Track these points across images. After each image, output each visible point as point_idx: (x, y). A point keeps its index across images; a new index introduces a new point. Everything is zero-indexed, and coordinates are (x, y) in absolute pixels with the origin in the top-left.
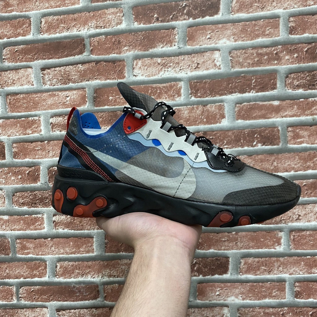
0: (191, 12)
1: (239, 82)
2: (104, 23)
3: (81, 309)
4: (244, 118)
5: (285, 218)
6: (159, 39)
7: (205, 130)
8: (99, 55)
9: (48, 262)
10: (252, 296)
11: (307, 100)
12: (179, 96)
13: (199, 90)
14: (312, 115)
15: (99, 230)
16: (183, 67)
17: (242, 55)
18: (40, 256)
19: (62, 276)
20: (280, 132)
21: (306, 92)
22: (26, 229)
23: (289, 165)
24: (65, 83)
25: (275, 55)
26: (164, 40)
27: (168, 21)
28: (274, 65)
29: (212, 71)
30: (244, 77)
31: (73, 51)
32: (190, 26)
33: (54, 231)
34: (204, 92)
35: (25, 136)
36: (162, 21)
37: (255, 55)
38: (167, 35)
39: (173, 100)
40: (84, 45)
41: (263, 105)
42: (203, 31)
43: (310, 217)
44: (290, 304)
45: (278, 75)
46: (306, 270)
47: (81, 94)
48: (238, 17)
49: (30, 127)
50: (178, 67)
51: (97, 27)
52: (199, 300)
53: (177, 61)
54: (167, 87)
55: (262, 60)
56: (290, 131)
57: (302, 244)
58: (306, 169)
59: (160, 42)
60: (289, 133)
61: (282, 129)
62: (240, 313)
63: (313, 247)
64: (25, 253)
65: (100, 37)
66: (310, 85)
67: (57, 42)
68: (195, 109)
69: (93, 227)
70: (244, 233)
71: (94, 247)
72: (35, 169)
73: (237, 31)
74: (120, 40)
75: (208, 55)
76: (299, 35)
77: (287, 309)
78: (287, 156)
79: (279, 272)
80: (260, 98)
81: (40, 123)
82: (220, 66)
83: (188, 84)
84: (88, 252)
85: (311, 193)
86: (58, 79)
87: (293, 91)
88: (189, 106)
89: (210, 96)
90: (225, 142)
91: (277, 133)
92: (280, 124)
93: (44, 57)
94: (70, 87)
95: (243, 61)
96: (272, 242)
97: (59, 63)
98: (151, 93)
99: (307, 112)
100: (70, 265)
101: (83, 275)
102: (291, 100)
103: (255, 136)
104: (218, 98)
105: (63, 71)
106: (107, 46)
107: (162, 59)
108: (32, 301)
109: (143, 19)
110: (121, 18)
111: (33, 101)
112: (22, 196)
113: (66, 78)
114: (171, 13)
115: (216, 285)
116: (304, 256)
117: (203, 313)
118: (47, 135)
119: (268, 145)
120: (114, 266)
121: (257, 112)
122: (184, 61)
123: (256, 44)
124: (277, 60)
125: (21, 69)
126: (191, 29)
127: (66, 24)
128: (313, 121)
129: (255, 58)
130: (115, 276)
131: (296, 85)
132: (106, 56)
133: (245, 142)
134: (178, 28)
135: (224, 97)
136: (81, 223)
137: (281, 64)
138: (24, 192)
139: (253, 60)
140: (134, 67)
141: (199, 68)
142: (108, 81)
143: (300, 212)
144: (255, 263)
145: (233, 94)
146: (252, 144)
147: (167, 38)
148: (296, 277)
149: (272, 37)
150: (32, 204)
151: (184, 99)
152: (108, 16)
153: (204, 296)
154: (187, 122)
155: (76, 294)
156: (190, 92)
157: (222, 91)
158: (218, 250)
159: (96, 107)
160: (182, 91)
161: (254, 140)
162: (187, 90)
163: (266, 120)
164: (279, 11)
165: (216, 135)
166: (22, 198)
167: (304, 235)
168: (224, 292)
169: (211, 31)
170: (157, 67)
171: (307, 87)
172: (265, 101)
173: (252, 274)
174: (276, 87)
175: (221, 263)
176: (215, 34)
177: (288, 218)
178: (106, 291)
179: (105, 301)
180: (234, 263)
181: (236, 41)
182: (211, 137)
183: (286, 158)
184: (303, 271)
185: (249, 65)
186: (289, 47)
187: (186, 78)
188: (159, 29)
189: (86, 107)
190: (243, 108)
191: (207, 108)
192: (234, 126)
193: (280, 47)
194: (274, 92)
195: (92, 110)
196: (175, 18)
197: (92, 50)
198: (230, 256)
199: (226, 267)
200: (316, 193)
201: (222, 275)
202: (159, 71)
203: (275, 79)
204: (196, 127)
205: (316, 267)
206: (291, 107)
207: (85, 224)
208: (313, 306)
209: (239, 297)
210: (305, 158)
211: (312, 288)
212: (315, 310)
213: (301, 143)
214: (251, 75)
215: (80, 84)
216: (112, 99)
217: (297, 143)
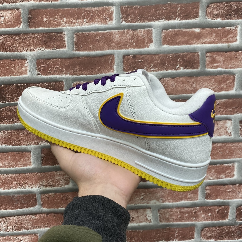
1: (165, 9)
3: (20, 215)
4: (169, 43)
7: (135, 54)
10: (170, 199)
11: (224, 29)
12: (111, 20)
13: (129, 15)
14: (227, 42)
15: (36, 145)
19: (1, 187)
20: (200, 57)
21: (223, 21)
23: (206, 86)
30: (171, 5)
34: (134, 17)
39: (105, 23)
41: (186, 31)
43: (221, 132)
44: (201, 204)
45: (200, 5)
46: (215, 176)
47: (16, 15)
54: (99, 10)
56: (208, 56)
57: (213, 154)
58: (220, 90)
60: (208, 58)
61: (202, 54)
62: (160, 213)
63: (223, 156)
66: (227, 15)
68: (126, 33)
69: (30, 142)
71: (32, 160)
77: (199, 208)
78: (204, 78)
80: (183, 25)
83: (120, 8)
84: (26, 165)
85: (223, 111)
87: (212, 20)
88: (120, 30)
89: (140, 21)
90: (152, 65)
91: (197, 58)
92: (200, 49)
94: (5, 7)
98: (84, 16)
99: (224, 39)
100: (9, 177)
101: (21, 185)
102: (210, 28)
103: (178, 60)
104: (146, 23)
115: (141, 191)
116: (215, 164)
119: (189, 69)
120: (50, 177)
121: (181, 38)
128: (228, 47)
130: (51, 186)
131: (215, 14)
133: (169, 65)
135: (152, 23)
136: (18, 139)
142: (42, 3)
145: (160, 21)
146: (175, 67)
148: (207, 182)
151: (115, 23)
154: (118, 45)
155: (15, 203)
156: (121, 16)
157: (150, 17)
159: (31, 28)
160: (114, 15)
161: (177, 64)
162: (118, 14)
163: (188, 46)
165: (144, 59)
167: (215, 147)
168: (148, 196)
171: (225, 17)
172: (188, 28)
174: (198, 16)
178: (43, 199)
179: (42, 208)
182: (139, 60)
183: (204, 81)
184: (213, 177)
187: (117, 3)
189: (21, 27)
190: (168, 34)
191: (136, 33)
192: (160, 51)
194: (196, 20)
195: (27, 31)
200: (227, 111)
201: (145, 182)
203: (198, 8)
204: (127, 50)
205: (223, 173)
206: (210, 34)
207: (22, 140)
208: (220, 205)
209: (159, 200)
210: (220, 81)
211: (219, 190)
212: (220, 208)
213: (217, 67)
214: (177, 3)
215: (14, 4)
216: (46, 20)
217: (213, 67)
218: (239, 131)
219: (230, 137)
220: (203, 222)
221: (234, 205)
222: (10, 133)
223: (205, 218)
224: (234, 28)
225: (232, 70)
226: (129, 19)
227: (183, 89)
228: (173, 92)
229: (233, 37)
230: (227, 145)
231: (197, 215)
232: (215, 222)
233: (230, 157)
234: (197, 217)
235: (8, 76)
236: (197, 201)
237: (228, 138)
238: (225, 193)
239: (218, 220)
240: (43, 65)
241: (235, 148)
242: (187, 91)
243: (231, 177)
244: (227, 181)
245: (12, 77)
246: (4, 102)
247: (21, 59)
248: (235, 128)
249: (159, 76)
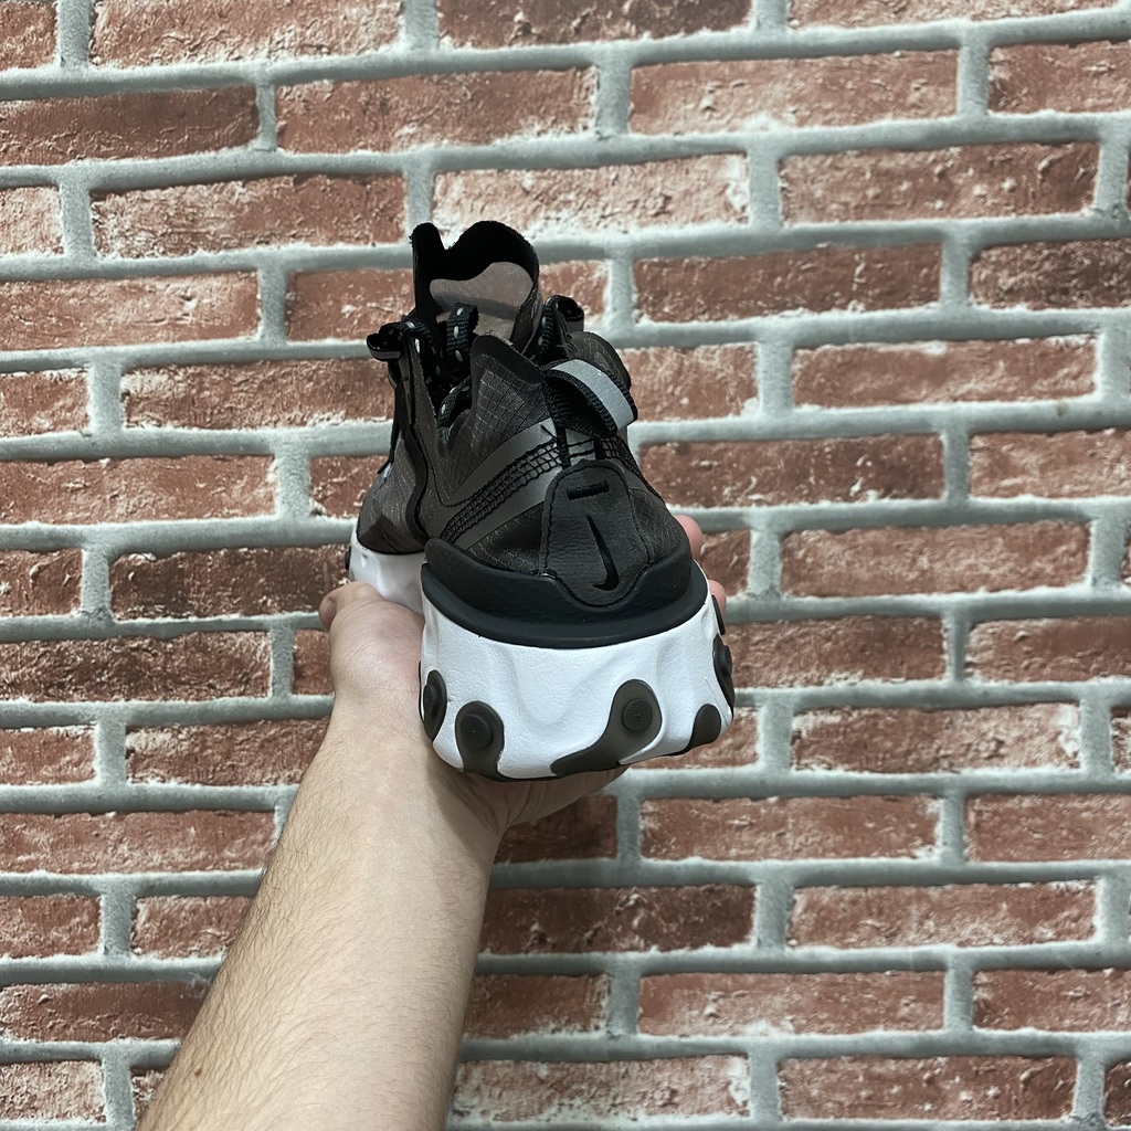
0: (649, 12)
1: (807, 270)
2: (330, 36)
4: (822, 399)
5: (950, 752)
6: (529, 104)
7: (685, 438)
8: (310, 149)
9: (103, 897)
10: (828, 1019)
11: (1043, 342)
12: (598, 312)
13: (667, 294)
14: (1056, 394)
16: (613, 207)
17: (824, 173)
18: (76, 876)
19: (155, 948)
20: (946, 451)
21: (1038, 313)
22: (22, 777)
23: (970, 567)
24: (180, 249)
25: (936, 180)
26: (548, 107)
27: (564, 40)
28: (933, 216)
29: (715, 227)
30: (828, 255)
31: (214, 129)
32: (643, 62)
33: (130, 786)
34: (685, 302)
35: (27, 438)
36: (541, 39)
37: (868, 175)
38: (559, 90)
40: (254, 111)
41: (890, 354)
42: (686, 83)
43: (1034, 749)
44: (957, 1045)
45: (944, 253)
46: (1013, 929)
47: (238, 292)
48: (814, 37)
49: (45, 406)
50: (596, 205)
51: (302, 48)
52: (645, 1031)
53: (591, 185)
54: (553, 275)
55: (890, 197)
56: (980, 450)
57: (1005, 841)
58: (1028, 583)
59: (532, 113)
60: (977, 454)
61: (952, 441)
62: (785, 1079)
63: (1044, 850)
64: (21, 864)
65: (316, 83)
66: (1054, 292)
67: (155, 97)
68: (652, 359)
69: (272, 772)
70: (808, 801)
72: (61, 561)
73: (809, 88)
74: (388, 100)
75: (704, 167)
76: (1022, 111)
77: (947, 1063)
78: (964, 534)
79: (924, 937)
80: (878, 330)
81: (85, 390)
82: (743, 208)
83: (630, 269)
84: (252, 862)
85: (1043, 666)
86: (152, 232)
87: (995, 311)
88: (632, 350)
89: (706, 316)
90: (754, 480)
91: (934, 456)
92: (944, 423)
93: (104, 148)
94: (200, 262)
95: (824, 197)
96: (903, 835)
97: (160, 175)
99: (1041, 384)
100: (187, 908)
102: (987, 340)
103: (859, 463)
104: (733, 323)
105: (172, 202)
106: (337, 117)
107: (538, 174)
108: (43, 1039)
109: (474, 28)
110: (393, 20)
111: (61, 309)
112: (10, 658)
113: (183, 230)
114: (575, 11)
115: (706, 982)
116: (1012, 883)
117: (658, 1077)
118: (110, 436)
119: (902, 497)
121: (869, 379)
122: (616, 187)
123: (871, 138)
124: (944, 196)
125: (14, 189)
126: (645, 72)
127: (187, 28)
128: (1060, 415)
129: (867, 187)
131: (1004, 288)
132: (334, 155)
134: (598, 67)
135: (754, 322)
136: (227, 756)
137: (958, 211)
138: (18, 643)
139: (860, 195)
140: (435, 198)
141: (670, 213)
142: (340, 247)
143: (1001, 729)
144: (842, 905)
145: (787, 313)
146: (845, 490)
147: (560, 98)
148: (982, 954)
149: (927, 115)
150: (47, 688)
151: (612, 323)
152: (347, 10)
153: (664, 1020)
156: (635, 297)
157: (749, 299)
158: (717, 859)
159: (295, 338)
160: (608, 294)
161: (853, 478)
162: (625, 290)
163: (899, 408)
164: (956, 24)
165: (722, 458)
166: (12, 664)
167: (1011, 811)
168: (734, 1004)
169: (717, 83)
170: (519, 205)
171: (1044, 297)
172: (897, 341)
173: (832, 944)
174: (938, 293)
175: (726, 903)
176: (732, 94)
177: (962, 750)
180: (771, 903)
181: (802, 122)
183: (962, 544)
184: (1005, 935)
185: (847, 211)
186: (986, 151)
187: (622, 250)
188: (531, 66)
189: (257, 337)
190: (818, 364)
191: (694, 360)
192: (787, 426)
193: (955, 151)
194: (929, 312)
195: (279, 351)
196: (591, 31)
197: (282, 132)
198: (756, 880)
199: (741, 917)
200: (1058, 667)
201: (726, 945)
202: (527, 219)
203: (935, 263)
204: (654, 424)
205: (1047, 920)
206: (984, 363)
207: (244, 764)
208: (1035, 1053)
209: (783, 1023)
210: (1027, 545)
211: (1031, 992)
212: (1038, 1067)
213: (1015, 491)
214: (852, 247)
215: (236, 252)
216: (352, 314)
217: (1000, 492)
218: (1108, 749)
219: (1074, 771)
220: (966, 1122)
221: (1095, 1054)
222: (200, 738)
223: (975, 1107)
224: (1082, 342)
225: (1076, 502)
226: (666, 310)
227: (876, 576)
228: (839, 586)
229: (1079, 374)
230: (1061, 805)
231: (939, 1090)
232: (1018, 1123)
233: (1075, 853)
234: (940, 1101)
235: (200, 516)
236: (940, 1032)
237: (1064, 777)
238: (1057, 1003)
239: (1029, 1118)
240: (335, 480)
241: (1095, 819)
242: (893, 583)
243: (1079, 939)
244: (1063, 952)
245: (214, 520)
246: (180, 617)
247: (253, 456)
248: (1092, 734)
249: (783, 525)
